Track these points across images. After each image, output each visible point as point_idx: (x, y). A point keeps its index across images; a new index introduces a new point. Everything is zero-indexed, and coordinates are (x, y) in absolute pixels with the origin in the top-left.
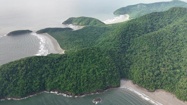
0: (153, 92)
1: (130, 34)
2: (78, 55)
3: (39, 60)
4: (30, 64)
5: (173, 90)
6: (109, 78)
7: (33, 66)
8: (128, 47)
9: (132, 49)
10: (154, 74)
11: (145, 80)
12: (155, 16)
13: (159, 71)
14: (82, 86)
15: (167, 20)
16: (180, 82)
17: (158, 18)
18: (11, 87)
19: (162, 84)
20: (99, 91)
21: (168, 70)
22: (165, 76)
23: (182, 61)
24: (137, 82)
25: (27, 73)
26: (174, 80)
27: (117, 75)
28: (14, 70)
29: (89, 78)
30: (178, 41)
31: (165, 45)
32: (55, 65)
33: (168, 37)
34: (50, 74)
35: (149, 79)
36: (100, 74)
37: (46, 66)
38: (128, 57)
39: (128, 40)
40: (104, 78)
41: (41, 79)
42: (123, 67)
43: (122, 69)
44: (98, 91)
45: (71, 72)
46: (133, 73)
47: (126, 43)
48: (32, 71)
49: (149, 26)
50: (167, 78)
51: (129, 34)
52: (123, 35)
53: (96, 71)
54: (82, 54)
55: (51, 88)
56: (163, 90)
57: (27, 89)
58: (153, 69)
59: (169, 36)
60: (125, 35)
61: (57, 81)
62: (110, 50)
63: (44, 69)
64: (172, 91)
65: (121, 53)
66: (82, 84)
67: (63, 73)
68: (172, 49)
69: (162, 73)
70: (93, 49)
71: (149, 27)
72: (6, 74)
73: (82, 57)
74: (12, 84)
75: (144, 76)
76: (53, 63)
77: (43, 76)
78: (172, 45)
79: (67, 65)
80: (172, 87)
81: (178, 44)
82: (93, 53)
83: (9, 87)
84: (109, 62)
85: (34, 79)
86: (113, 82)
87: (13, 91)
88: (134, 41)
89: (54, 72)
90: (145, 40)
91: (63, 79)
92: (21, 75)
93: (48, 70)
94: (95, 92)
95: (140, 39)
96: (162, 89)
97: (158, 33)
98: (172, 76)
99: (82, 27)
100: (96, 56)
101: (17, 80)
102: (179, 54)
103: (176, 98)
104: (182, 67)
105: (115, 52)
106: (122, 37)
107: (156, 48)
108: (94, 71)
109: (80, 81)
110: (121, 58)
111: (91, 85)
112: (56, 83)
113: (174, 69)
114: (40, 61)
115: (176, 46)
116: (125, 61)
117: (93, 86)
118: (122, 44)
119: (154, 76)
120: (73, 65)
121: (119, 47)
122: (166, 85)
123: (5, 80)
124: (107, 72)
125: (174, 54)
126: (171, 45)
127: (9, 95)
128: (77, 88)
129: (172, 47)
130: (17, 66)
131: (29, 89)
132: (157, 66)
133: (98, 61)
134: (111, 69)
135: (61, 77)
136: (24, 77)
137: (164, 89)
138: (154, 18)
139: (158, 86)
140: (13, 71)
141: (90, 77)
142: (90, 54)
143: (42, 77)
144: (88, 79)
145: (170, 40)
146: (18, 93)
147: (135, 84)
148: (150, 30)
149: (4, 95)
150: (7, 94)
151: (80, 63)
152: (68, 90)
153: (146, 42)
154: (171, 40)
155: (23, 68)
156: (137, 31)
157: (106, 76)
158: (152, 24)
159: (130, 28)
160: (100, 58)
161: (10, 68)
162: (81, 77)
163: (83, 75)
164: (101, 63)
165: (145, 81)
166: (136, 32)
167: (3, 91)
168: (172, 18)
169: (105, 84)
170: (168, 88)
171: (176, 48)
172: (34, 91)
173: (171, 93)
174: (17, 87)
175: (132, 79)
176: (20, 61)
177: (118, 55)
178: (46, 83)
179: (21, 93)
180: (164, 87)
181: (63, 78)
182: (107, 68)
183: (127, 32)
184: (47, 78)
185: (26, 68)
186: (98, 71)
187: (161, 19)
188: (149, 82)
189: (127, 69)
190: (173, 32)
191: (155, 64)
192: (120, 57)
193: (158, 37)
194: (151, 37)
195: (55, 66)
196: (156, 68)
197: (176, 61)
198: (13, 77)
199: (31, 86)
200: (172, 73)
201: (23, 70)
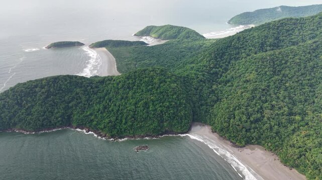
0: (241, 147)
1: (232, 52)
2: (128, 78)
3: (70, 80)
4: (54, 85)
5: (277, 148)
6: (170, 117)
7: (58, 89)
8: (223, 74)
9: (229, 77)
10: (249, 118)
11: (232, 127)
12: (289, 24)
13: (259, 115)
14: (125, 124)
15: (309, 32)
16: (294, 136)
17: (293, 29)
18: (22, 115)
19: (260, 137)
20: (150, 135)
21: (278, 114)
22: (270, 123)
23: (314, 102)
24: (217, 130)
25: (47, 97)
26: (283, 132)
27: (185, 114)
28: (31, 92)
29: (136, 113)
30: (315, 69)
31: (289, 73)
32: (91, 90)
33: (298, 61)
34: (81, 102)
35: (238, 125)
36: (156, 109)
37: (78, 90)
38: (216, 90)
39: (227, 63)
40: (162, 117)
41: (67, 108)
42: (202, 105)
43: (199, 107)
44: (147, 136)
45: (111, 102)
46: (215, 115)
47: (221, 67)
48: (55, 95)
49: (270, 40)
50: (271, 128)
51: (230, 52)
52: (220, 53)
53: (151, 104)
54: (133, 77)
55: (78, 123)
56: (261, 147)
57: (44, 120)
58: (250, 110)
59: (300, 59)
60: (223, 54)
61: (88, 113)
62: (187, 75)
63: (74, 94)
64: (276, 150)
65: (205, 82)
66: (124, 121)
67: (99, 103)
68: (301, 82)
69: (265, 118)
70: (153, 71)
71: (269, 43)
72: (19, 95)
73: (134, 81)
74: (23, 111)
75: (232, 120)
76: (90, 87)
77: (70, 105)
78: (302, 74)
79: (109, 91)
80: (277, 143)
81: (315, 74)
82: (152, 77)
83: (20, 115)
84: (175, 93)
85: (57, 108)
86: (175, 125)
87: (24, 121)
88: (235, 65)
89: (87, 100)
90: (253, 63)
91: (98, 112)
92: (39, 100)
93: (79, 97)
94: (143, 137)
95: (245, 62)
96: (260, 145)
97: (280, 53)
98: (284, 125)
99: (163, 42)
100: (156, 81)
101: (32, 106)
102: (310, 91)
103: (278, 162)
104: (310, 112)
105: (194, 79)
106: (216, 57)
107: (270, 78)
108: (146, 103)
109: (121, 117)
110: (201, 90)
111: (137, 125)
112: (87, 116)
113: (291, 114)
114: (70, 83)
115: (308, 78)
116: (209, 96)
117: (141, 127)
118: (213, 68)
119: (249, 123)
120: (117, 93)
121: (206, 73)
122: (268, 139)
123: (16, 104)
124: (168, 107)
125: (301, 90)
126: (299, 74)
127: (18, 126)
128: (114, 127)
129: (300, 78)
130: (36, 86)
131: (46, 121)
132: (259, 107)
133: (157, 90)
134: (176, 103)
135: (96, 108)
136: (42, 103)
137: (263, 145)
138: (285, 28)
139: (253, 139)
140: (29, 93)
141: (138, 111)
142: (146, 77)
143: (68, 106)
144: (134, 114)
145: (299, 65)
146: (30, 123)
147: (215, 132)
148: (268, 48)
149: (11, 124)
150: (15, 124)
151: (128, 90)
152: (102, 129)
153: (253, 67)
154: (302, 65)
155: (43, 90)
156: (245, 49)
157: (165, 113)
158: (277, 38)
159: (233, 43)
160: (162, 85)
161: (26, 89)
162: (125, 111)
163: (128, 109)
164: (161, 93)
165: (231, 129)
166: (243, 51)
167: (10, 119)
168: (319, 28)
169: (162, 126)
170: (269, 144)
171: (309, 80)
172: (53, 125)
173: (273, 154)
174: (30, 116)
175: (211, 124)
176: (42, 80)
177: (198, 84)
178: (72, 116)
179: (33, 125)
180: (263, 142)
181: (99, 110)
182: (169, 102)
183: (226, 50)
184: (76, 109)
185: (48, 91)
186: (153, 104)
187: (299, 30)
188: (238, 132)
189: (207, 108)
190: (309, 53)
191: (256, 103)
192: (200, 88)
193: (278, 60)
194: (265, 58)
195: (92, 93)
196: (256, 109)
197: (301, 102)
198: (27, 101)
199: (50, 117)
200: (284, 121)
201: (43, 93)
